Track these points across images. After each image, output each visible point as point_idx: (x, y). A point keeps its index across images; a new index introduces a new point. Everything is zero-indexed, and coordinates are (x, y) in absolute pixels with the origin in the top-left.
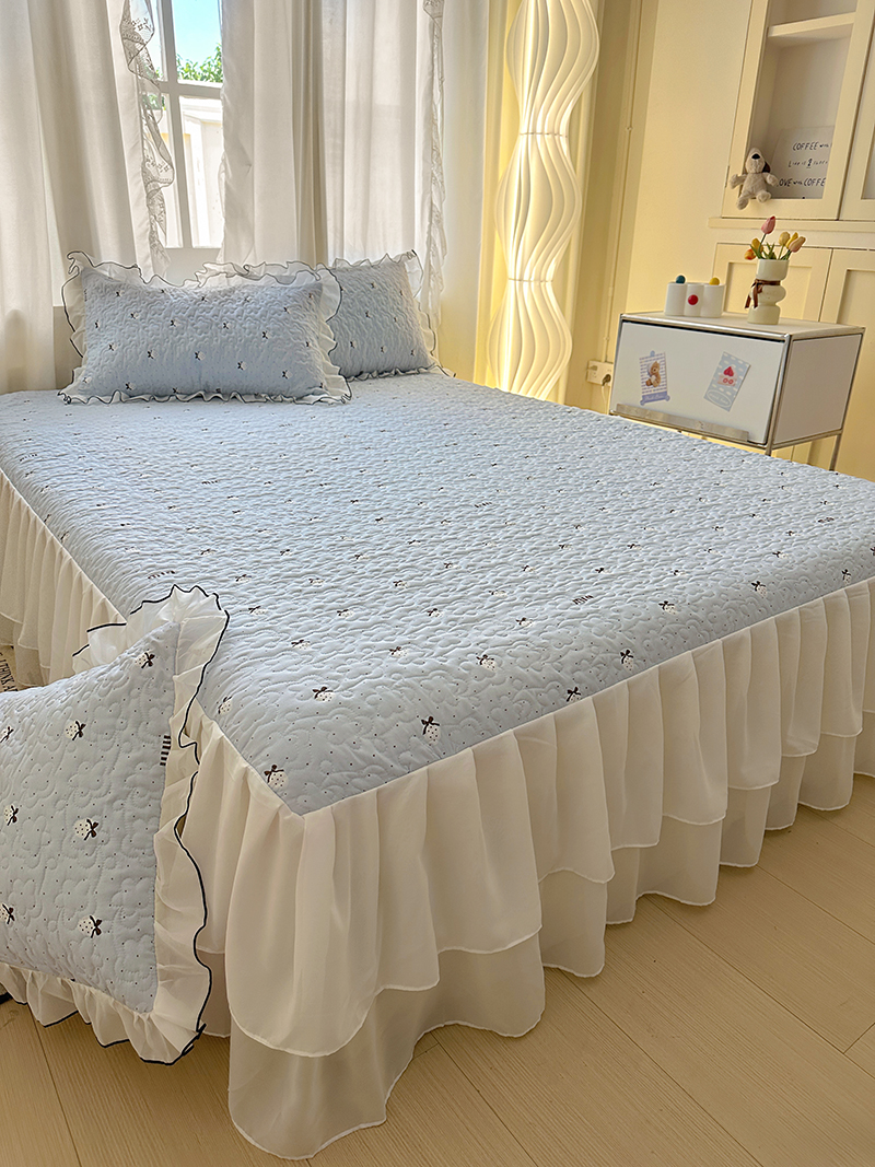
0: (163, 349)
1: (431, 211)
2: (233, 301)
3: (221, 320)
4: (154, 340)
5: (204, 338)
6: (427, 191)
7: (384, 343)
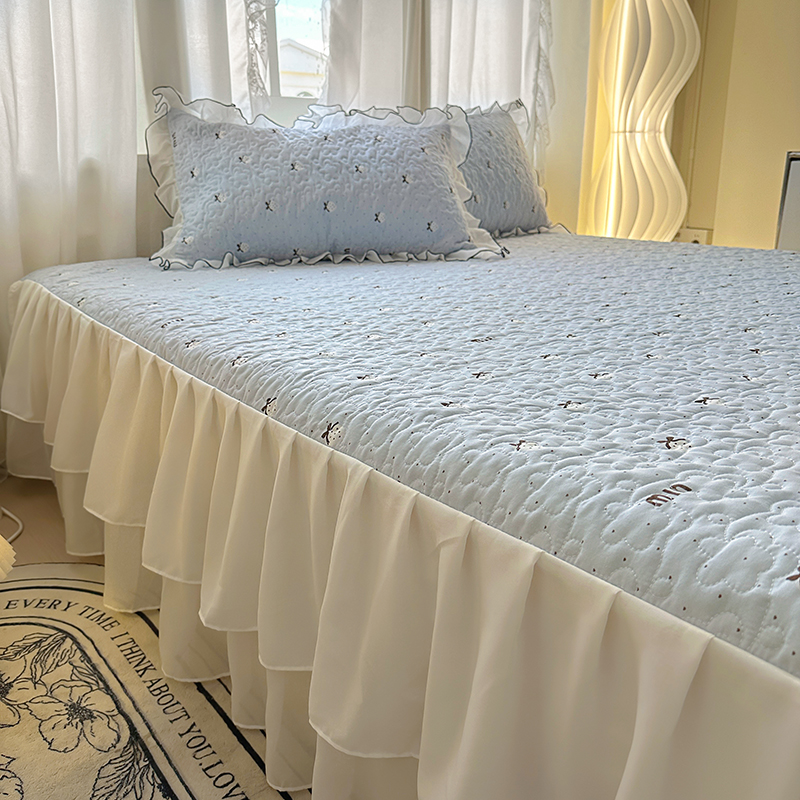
0: (285, 199)
1: (539, 56)
2: (361, 141)
3: (351, 163)
4: (273, 188)
5: (334, 184)
6: (534, 34)
7: (506, 198)
